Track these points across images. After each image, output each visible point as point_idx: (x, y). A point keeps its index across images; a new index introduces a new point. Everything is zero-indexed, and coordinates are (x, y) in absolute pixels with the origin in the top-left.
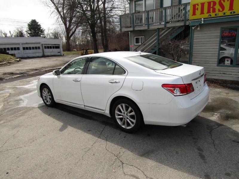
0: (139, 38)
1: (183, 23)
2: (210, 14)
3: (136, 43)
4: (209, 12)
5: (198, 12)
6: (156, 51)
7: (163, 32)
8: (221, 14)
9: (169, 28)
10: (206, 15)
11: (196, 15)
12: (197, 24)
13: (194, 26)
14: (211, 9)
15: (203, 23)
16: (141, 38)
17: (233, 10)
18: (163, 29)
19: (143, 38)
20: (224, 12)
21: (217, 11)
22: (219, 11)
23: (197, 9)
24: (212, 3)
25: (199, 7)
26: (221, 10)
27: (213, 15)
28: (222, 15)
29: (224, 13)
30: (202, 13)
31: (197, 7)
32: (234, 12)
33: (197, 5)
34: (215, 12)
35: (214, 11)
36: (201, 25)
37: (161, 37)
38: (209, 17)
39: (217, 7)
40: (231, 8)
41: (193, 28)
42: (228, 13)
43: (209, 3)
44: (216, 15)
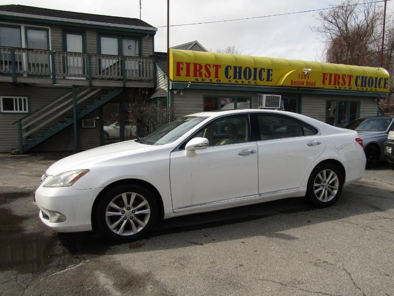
0: (12, 99)
2: (196, 78)
3: (4, 109)
4: (195, 75)
5: (183, 73)
6: (73, 124)
7: (83, 93)
8: (207, 80)
9: (94, 88)
10: (192, 79)
11: (180, 76)
12: (182, 87)
13: (176, 90)
14: (198, 72)
15: (188, 86)
16: (20, 100)
17: (218, 78)
18: (81, 88)
19: (25, 100)
20: (210, 78)
21: (203, 75)
22: (206, 76)
23: (182, 69)
24: (198, 66)
25: (185, 67)
26: (208, 76)
27: (200, 79)
29: (211, 80)
30: (188, 74)
31: (181, 66)
32: (220, 81)
33: (181, 64)
34: (202, 77)
35: (201, 75)
36: (186, 90)
37: (79, 101)
38: (196, 81)
39: (204, 71)
40: (217, 76)
41: (175, 92)
42: (214, 80)
43: (195, 65)
44: (203, 80)
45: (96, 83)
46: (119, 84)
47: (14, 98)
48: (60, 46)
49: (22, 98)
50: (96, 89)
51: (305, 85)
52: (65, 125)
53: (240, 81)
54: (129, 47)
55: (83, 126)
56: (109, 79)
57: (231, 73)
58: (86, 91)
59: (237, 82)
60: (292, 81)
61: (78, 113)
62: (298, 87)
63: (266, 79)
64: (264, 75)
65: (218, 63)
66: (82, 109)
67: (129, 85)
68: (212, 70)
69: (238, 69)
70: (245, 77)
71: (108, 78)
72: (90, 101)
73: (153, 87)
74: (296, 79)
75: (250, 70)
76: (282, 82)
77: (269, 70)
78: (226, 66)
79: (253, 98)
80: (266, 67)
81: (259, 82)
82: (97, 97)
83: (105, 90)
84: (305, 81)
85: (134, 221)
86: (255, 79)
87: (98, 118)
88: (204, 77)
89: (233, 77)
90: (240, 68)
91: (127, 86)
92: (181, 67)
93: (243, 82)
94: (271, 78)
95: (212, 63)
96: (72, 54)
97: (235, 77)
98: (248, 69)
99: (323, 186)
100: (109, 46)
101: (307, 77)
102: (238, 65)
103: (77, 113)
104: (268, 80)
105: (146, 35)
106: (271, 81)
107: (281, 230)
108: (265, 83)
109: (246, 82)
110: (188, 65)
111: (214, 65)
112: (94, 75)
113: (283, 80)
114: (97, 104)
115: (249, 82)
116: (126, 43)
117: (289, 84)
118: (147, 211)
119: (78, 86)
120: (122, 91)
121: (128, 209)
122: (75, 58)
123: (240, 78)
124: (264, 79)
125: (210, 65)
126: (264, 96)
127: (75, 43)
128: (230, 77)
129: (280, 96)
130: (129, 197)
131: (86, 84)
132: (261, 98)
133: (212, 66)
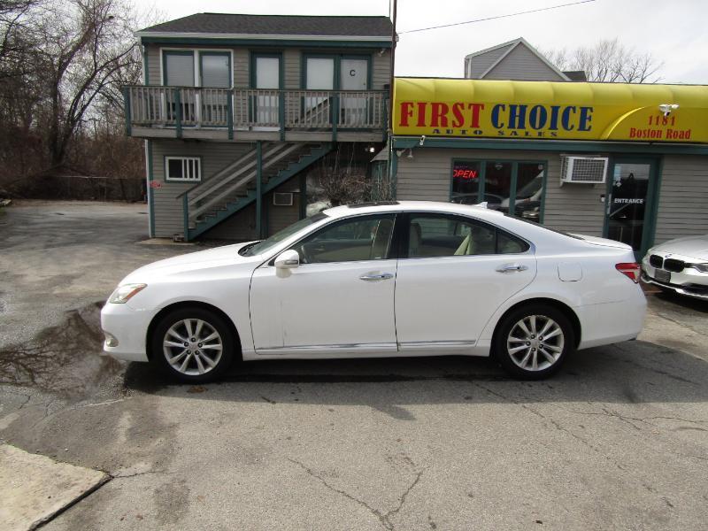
0: (180, 161)
1: (331, 136)
2: (436, 128)
3: (170, 176)
4: (434, 123)
5: (413, 120)
6: (255, 201)
7: (272, 151)
8: (457, 132)
9: (290, 144)
10: (428, 130)
11: (408, 125)
12: (409, 146)
13: (400, 149)
14: (439, 119)
15: (421, 144)
16: (191, 162)
17: (478, 127)
18: (271, 144)
19: (196, 162)
20: (462, 128)
21: (450, 124)
22: (454, 125)
23: (411, 114)
24: (440, 107)
25: (416, 110)
26: (457, 123)
27: (443, 131)
28: (460, 133)
29: (464, 132)
30: (421, 123)
31: (410, 108)
32: (481, 132)
33: (409, 106)
34: (446, 126)
35: (444, 123)
36: (417, 149)
37: (267, 165)
38: (436, 134)
39: (450, 116)
40: (475, 123)
41: (399, 153)
42: (470, 132)
43: (435, 106)
44: (448, 132)
45: (290, 137)
46: (327, 137)
47: (183, 159)
48: (246, 78)
49: (194, 159)
50: (293, 144)
51: (664, 138)
52: (246, 202)
53: (521, 133)
54: (352, 73)
55: (274, 203)
56: (312, 130)
57: (504, 117)
58: (278, 148)
59: (515, 133)
60: (633, 130)
61: (263, 184)
62: (651, 142)
63: (577, 126)
64: (574, 119)
65: (478, 101)
66: (270, 178)
67: (343, 138)
68: (467, 114)
69: (518, 109)
70: (533, 126)
71: (309, 127)
72: (283, 163)
73: (381, 140)
74: (643, 126)
75: (543, 110)
76: (608, 135)
77: (584, 110)
78: (494, 106)
79: (549, 164)
80: (578, 104)
81: (561, 132)
82: (294, 158)
83: (308, 146)
84: (661, 127)
85: (200, 357)
86: (553, 126)
87: (298, 191)
88: (450, 127)
89: (507, 124)
90: (523, 108)
91: (339, 140)
92: (409, 111)
93: (527, 133)
94: (588, 124)
95: (466, 102)
96: (262, 91)
97: (511, 125)
98: (539, 109)
99: (530, 343)
100: (320, 73)
101: (670, 121)
102: (518, 102)
104: (582, 127)
105: (379, 49)
106: (589, 129)
108: (575, 134)
109: (534, 133)
110: (422, 106)
111: (470, 105)
112: (288, 124)
113: (613, 129)
114: (294, 169)
115: (540, 134)
117: (625, 136)
118: (219, 346)
119: (265, 141)
120: (330, 148)
121: (193, 340)
122: (267, 98)
123: (522, 126)
124: (572, 127)
125: (462, 105)
126: (571, 159)
127: (268, 72)
128: (502, 125)
129: (606, 159)
130: (194, 325)
131: (276, 138)
132: (565, 162)
133: (466, 106)
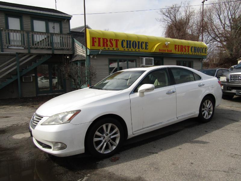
1: (51, 51)
4: (104, 46)
5: (96, 44)
6: (17, 80)
8: (111, 49)
10: (101, 48)
11: (95, 46)
12: (95, 53)
13: (92, 55)
14: (105, 44)
15: (100, 53)
17: (117, 47)
21: (109, 46)
22: (110, 46)
23: (96, 42)
24: (105, 40)
25: (97, 40)
26: (111, 46)
27: (107, 48)
29: (113, 49)
30: (99, 45)
31: (95, 40)
32: (119, 49)
33: (95, 39)
35: (107, 46)
36: (98, 55)
38: (104, 49)
39: (109, 43)
41: (91, 57)
42: (115, 49)
43: (104, 39)
44: (108, 49)
45: (33, 51)
46: (50, 52)
50: (32, 56)
51: (166, 52)
52: (11, 81)
53: (130, 50)
55: (23, 81)
56: (42, 49)
57: (125, 44)
58: (26, 57)
59: (129, 50)
60: (159, 49)
62: (162, 53)
63: (145, 48)
64: (144, 46)
65: (117, 39)
66: (23, 69)
67: (56, 52)
68: (114, 43)
69: (129, 42)
70: (133, 47)
71: (41, 47)
72: (30, 63)
74: (162, 48)
76: (154, 50)
77: (146, 43)
78: (122, 40)
79: (137, 60)
80: (145, 41)
81: (141, 50)
82: (34, 60)
83: (39, 56)
84: (166, 49)
85: (110, 143)
86: (139, 48)
87: (34, 75)
89: (126, 47)
90: (130, 41)
91: (55, 53)
92: (95, 41)
93: (132, 50)
94: (147, 47)
95: (114, 38)
97: (127, 47)
98: (134, 42)
99: (206, 110)
100: (39, 26)
101: (167, 47)
102: (129, 40)
103: (20, 72)
104: (146, 49)
105: (65, 19)
106: (148, 49)
107: (195, 139)
108: (144, 50)
109: (134, 50)
110: (99, 39)
111: (115, 40)
112: (31, 46)
113: (155, 49)
114: (34, 65)
115: (135, 50)
116: (51, 25)
117: (158, 51)
118: (118, 135)
119: (20, 53)
120: (51, 56)
121: (107, 135)
122: (15, 34)
123: (130, 48)
124: (143, 48)
125: (112, 39)
126: (144, 58)
127: (14, 23)
128: (125, 47)
129: (153, 58)
130: (107, 127)
131: (26, 51)
132: (142, 60)
133: (113, 40)
